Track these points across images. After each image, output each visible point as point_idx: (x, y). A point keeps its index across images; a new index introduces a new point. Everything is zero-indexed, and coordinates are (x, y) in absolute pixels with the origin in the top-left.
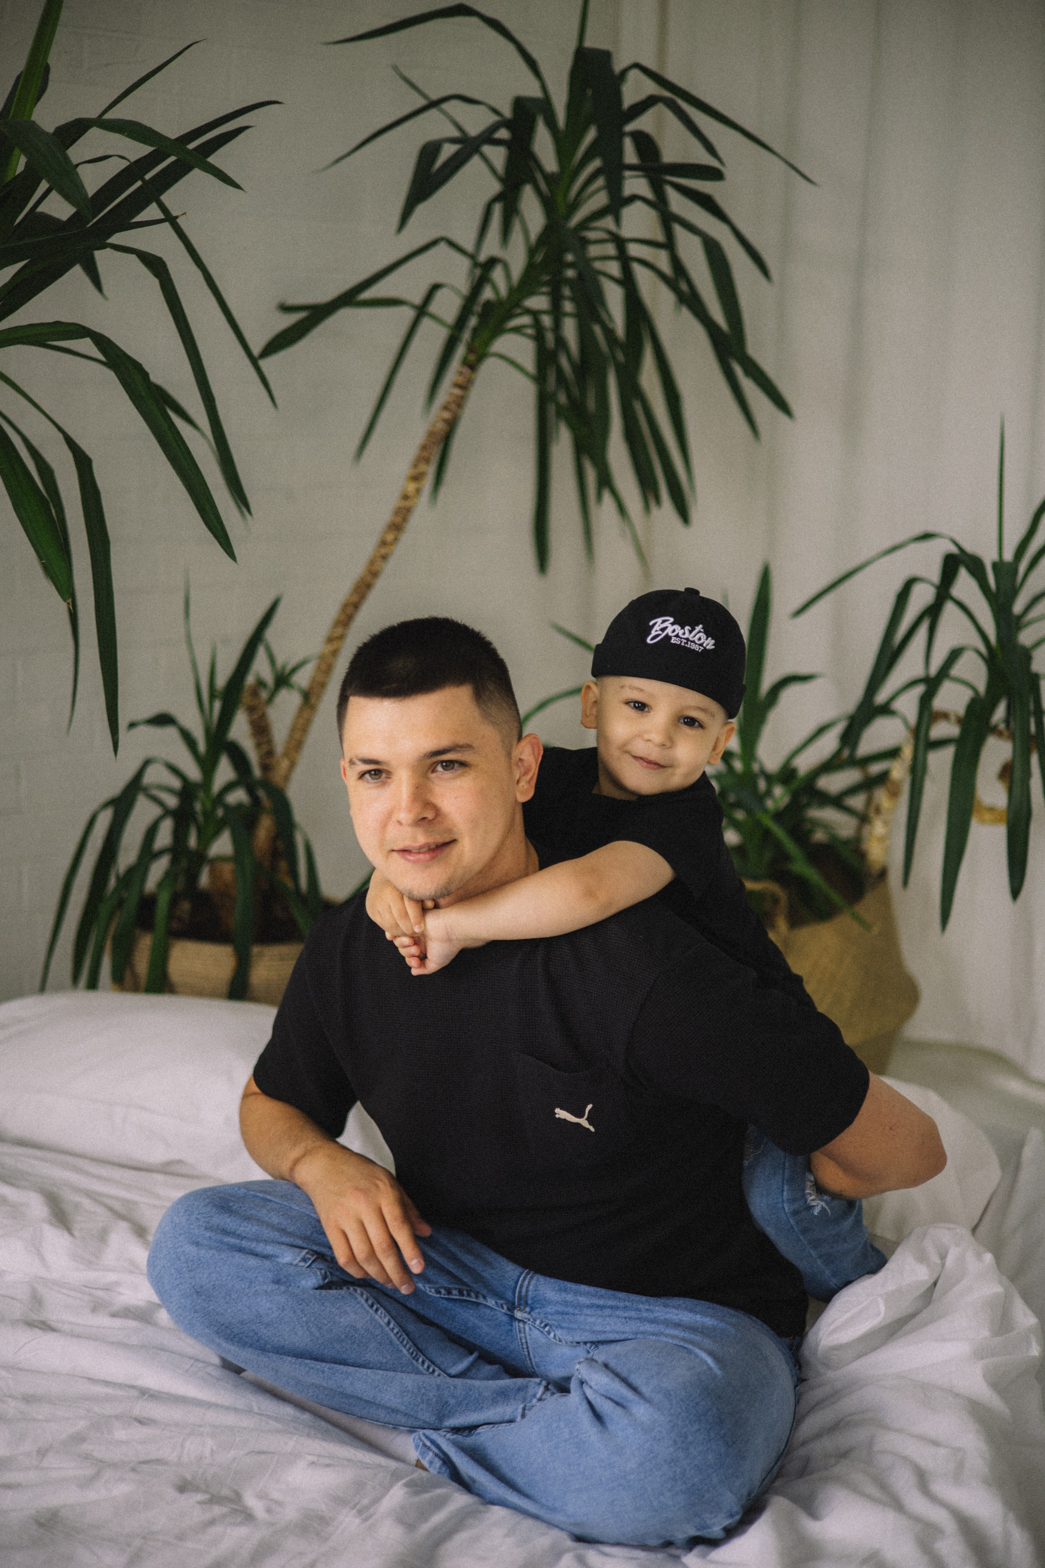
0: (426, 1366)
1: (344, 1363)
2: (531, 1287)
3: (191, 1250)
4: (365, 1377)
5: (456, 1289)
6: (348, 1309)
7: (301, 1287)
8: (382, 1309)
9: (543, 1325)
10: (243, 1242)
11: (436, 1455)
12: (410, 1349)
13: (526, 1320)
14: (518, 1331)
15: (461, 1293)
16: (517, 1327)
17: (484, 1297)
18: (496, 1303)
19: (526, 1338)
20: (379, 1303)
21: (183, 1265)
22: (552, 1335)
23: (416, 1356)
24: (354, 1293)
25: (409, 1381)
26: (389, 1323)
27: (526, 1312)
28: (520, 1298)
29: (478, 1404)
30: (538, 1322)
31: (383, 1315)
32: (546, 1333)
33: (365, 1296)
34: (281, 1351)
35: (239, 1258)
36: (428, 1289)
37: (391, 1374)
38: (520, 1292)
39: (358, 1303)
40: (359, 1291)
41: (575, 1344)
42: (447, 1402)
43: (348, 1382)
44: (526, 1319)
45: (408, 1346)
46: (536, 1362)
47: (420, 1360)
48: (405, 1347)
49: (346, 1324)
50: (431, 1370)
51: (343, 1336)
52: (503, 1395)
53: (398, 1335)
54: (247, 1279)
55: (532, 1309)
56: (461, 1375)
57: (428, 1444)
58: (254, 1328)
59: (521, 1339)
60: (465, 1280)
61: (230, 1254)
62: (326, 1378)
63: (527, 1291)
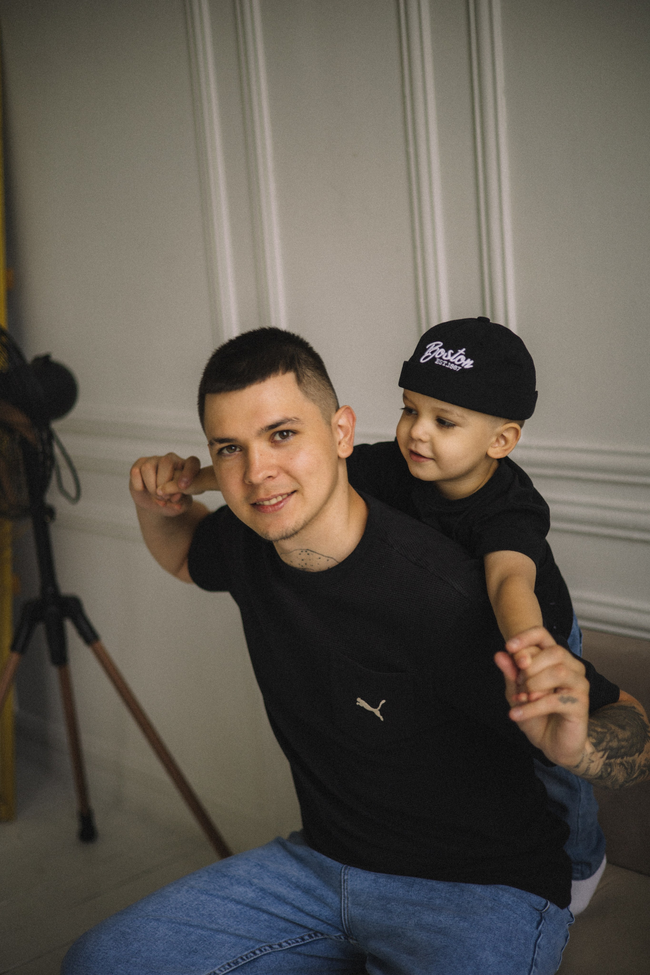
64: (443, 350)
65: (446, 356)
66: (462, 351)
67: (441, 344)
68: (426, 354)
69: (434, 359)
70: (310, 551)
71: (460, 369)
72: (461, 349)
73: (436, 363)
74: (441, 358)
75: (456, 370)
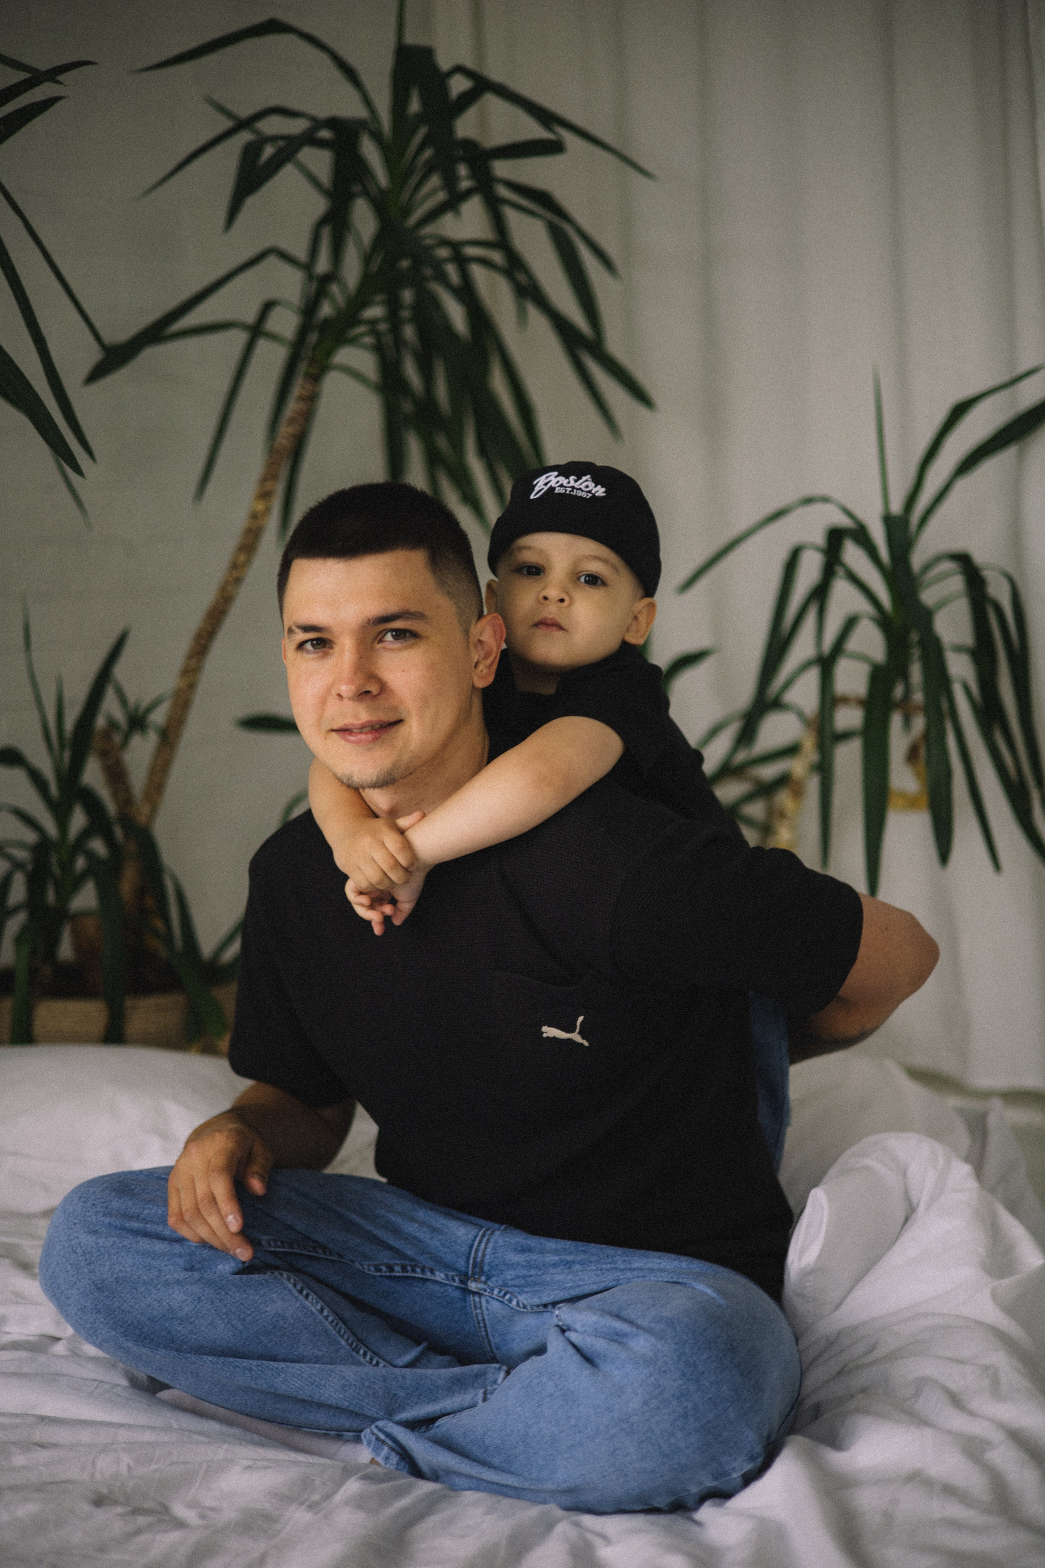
0: (368, 1358)
1: (274, 1359)
2: (489, 1251)
3: (87, 1240)
4: (299, 1372)
5: (397, 1265)
6: (274, 1296)
7: (218, 1272)
8: (312, 1294)
9: (503, 1293)
10: (148, 1226)
11: (392, 1449)
12: (348, 1339)
13: (481, 1292)
14: (473, 1306)
15: (404, 1269)
16: (472, 1302)
17: (432, 1271)
18: (446, 1275)
19: (482, 1314)
20: (309, 1287)
21: (80, 1259)
22: (514, 1302)
23: (356, 1347)
24: (279, 1277)
25: (350, 1372)
26: (322, 1310)
27: (481, 1282)
28: (474, 1266)
29: (432, 1393)
30: (496, 1291)
31: (315, 1301)
32: (507, 1303)
33: (292, 1280)
34: (200, 1350)
35: (144, 1244)
36: (366, 1267)
37: (330, 1367)
38: (475, 1258)
39: (285, 1288)
40: (285, 1276)
41: (542, 1309)
42: (395, 1395)
43: (280, 1379)
44: (481, 1290)
45: (346, 1336)
46: (495, 1343)
47: (362, 1352)
48: (342, 1337)
49: (272, 1313)
50: (374, 1362)
51: (270, 1327)
52: (459, 1384)
53: (334, 1324)
54: (156, 1268)
55: (489, 1278)
56: (411, 1365)
57: (382, 1437)
58: (167, 1325)
59: (477, 1317)
60: (409, 1253)
61: (133, 1241)
62: (254, 1377)
63: (484, 1256)
64: (560, 478)
65: (569, 484)
73: (557, 492)
74: (562, 487)
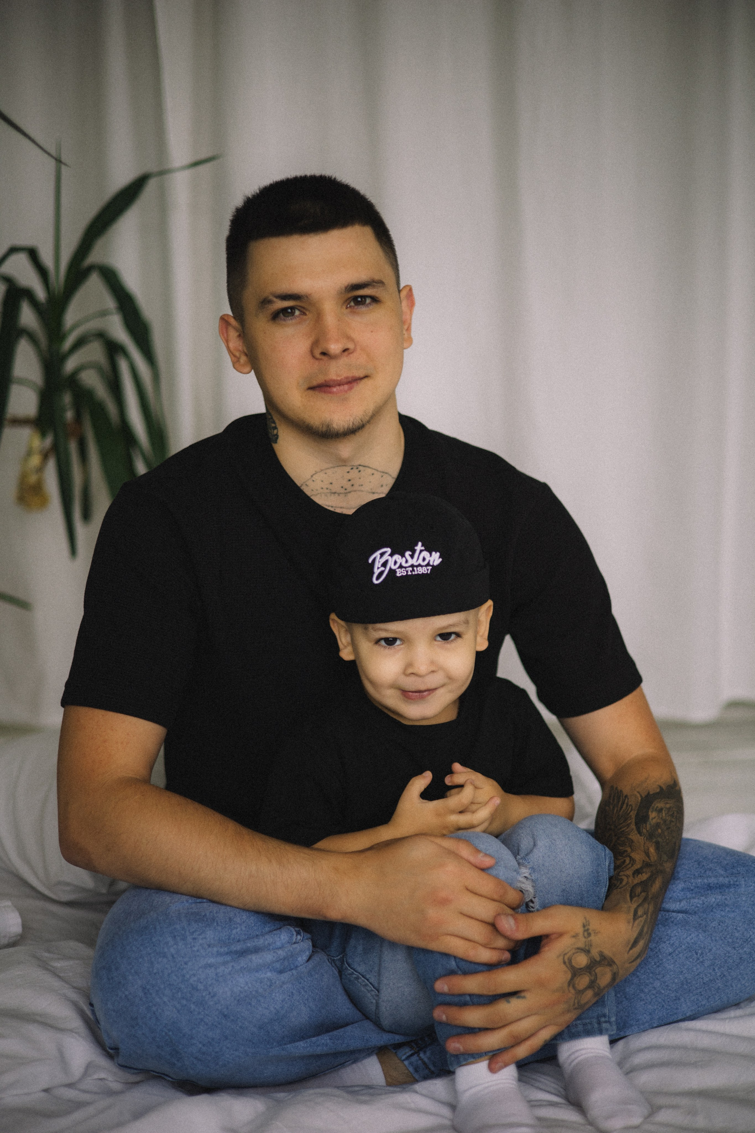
64: (397, 557)
65: (407, 561)
66: (419, 547)
67: (389, 550)
68: (377, 572)
69: (392, 572)
70: (362, 467)
71: (431, 569)
72: (417, 545)
73: (398, 575)
74: (401, 567)
75: (427, 573)
